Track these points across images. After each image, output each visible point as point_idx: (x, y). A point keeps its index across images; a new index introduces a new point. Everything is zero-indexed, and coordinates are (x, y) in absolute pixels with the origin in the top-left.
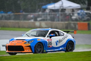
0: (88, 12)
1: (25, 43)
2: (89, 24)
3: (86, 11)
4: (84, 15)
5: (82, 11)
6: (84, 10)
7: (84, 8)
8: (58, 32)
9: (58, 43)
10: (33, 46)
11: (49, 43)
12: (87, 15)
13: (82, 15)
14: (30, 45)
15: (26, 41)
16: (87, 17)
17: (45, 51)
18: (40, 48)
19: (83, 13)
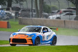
0: (8, 12)
1: (28, 37)
2: (8, 23)
3: (6, 11)
4: (4, 14)
5: (3, 11)
6: (4, 10)
7: (4, 9)
8: (47, 29)
9: (48, 37)
10: (33, 39)
11: (43, 37)
12: (6, 15)
13: (2, 15)
14: (31, 38)
15: (28, 35)
16: (6, 16)
17: (40, 43)
18: (38, 41)
19: (3, 13)
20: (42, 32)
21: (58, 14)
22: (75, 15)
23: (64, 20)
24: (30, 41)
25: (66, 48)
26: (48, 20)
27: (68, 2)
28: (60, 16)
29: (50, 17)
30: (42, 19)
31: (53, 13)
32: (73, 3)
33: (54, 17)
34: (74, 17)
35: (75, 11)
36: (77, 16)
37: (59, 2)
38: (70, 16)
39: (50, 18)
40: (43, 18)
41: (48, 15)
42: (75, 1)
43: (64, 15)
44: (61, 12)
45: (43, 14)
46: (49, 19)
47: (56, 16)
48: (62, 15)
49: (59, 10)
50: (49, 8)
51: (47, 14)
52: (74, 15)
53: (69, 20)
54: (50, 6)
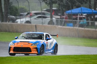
9: (50, 45)
10: (39, 48)
11: (47, 45)
20: (45, 40)
21: (28, 17)
22: (49, 18)
23: (35, 24)
24: (35, 49)
25: (38, 59)
26: (15, 25)
27: (41, 3)
28: (31, 20)
29: (17, 20)
30: (7, 23)
31: (21, 16)
32: (46, 3)
33: (22, 21)
34: (48, 21)
35: (49, 13)
36: (51, 19)
37: (29, 2)
38: (42, 20)
39: (17, 22)
40: (9, 22)
41: (15, 18)
42: (49, 1)
43: (35, 19)
44: (32, 14)
45: (9, 17)
46: (17, 24)
47: (26, 19)
48: (32, 18)
49: (29, 12)
50: (17, 10)
51: (13, 17)
52: (47, 18)
53: (41, 25)
54: (18, 8)
